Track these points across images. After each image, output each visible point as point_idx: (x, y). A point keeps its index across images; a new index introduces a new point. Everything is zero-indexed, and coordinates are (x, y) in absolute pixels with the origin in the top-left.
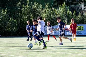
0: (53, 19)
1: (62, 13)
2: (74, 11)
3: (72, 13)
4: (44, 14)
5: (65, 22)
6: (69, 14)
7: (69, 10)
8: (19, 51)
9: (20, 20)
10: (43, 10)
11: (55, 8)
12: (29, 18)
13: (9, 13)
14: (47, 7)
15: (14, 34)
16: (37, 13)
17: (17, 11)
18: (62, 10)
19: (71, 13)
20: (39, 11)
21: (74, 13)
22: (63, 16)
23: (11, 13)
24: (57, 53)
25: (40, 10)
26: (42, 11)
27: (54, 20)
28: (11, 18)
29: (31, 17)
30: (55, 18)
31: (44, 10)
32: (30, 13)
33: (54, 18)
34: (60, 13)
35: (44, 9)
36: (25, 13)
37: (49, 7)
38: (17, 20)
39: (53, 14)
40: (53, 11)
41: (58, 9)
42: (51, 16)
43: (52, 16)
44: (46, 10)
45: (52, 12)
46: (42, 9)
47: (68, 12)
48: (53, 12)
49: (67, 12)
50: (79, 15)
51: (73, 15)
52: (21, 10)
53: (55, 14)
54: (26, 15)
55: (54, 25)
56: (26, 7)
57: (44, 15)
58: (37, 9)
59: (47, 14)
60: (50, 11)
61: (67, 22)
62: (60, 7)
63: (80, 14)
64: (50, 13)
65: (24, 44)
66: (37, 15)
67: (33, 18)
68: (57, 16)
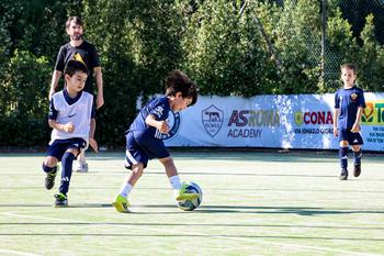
0: (249, 58)
1: (298, 30)
2: (370, 18)
3: (357, 28)
4: (201, 29)
5: (317, 77)
6: (340, 36)
7: (338, 12)
8: (60, 229)
10: (195, 9)
12: (119, 49)
13: (8, 20)
15: (35, 137)
16: (163, 22)
17: (54, 12)
18: (298, 9)
19: (347, 26)
20: (174, 12)
21: (368, 27)
22: (303, 45)
23: (22, 21)
24: (264, 246)
25: (179, 6)
26: (190, 13)
27: (253, 63)
28: (21, 48)
29: (128, 45)
30: (262, 53)
31: (200, 10)
32: (122, 24)
33: (255, 51)
34: (291, 25)
35: (202, 3)
36: (99, 24)
39: (250, 32)
40: (248, 12)
41: (281, 5)
42: (238, 40)
43: (244, 42)
44: (210, 11)
45: (243, 20)
46: (192, 3)
47: (338, 23)
48: (248, 20)
49: (330, 24)
51: (360, 42)
52: (72, 7)
53: (262, 30)
54: (104, 36)
55: (254, 95)
57: (202, 35)
59: (218, 33)
60: (236, 13)
61: (326, 79)
64: (235, 24)
65: (87, 194)
66: (165, 37)
67: (143, 53)
68: (273, 42)
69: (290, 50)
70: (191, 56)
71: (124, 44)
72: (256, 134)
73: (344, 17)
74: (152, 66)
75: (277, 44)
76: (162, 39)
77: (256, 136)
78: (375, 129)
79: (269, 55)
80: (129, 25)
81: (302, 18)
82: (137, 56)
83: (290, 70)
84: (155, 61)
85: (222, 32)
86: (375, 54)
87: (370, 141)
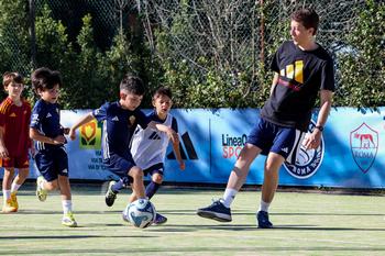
78: (99, 154)
86: (95, 63)
87: (91, 167)
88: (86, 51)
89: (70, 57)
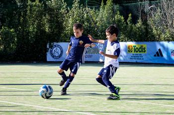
0: (88, 29)
1: (105, 19)
2: (130, 15)
3: (126, 19)
4: (70, 19)
6: (119, 21)
7: (118, 13)
9: (23, 30)
10: (68, 12)
11: (92, 8)
14: (76, 5)
15: (10, 58)
16: (56, 17)
17: (17, 13)
18: (105, 11)
19: (122, 18)
20: (61, 13)
21: (130, 18)
22: (107, 24)
23: (5, 16)
24: (98, 99)
25: (62, 11)
26: (66, 13)
27: (89, 31)
28: (5, 26)
29: (44, 25)
30: (92, 28)
31: (70, 12)
32: (42, 17)
33: (90, 27)
34: (102, 18)
35: (71, 9)
36: (33, 17)
37: (80, 5)
38: (17, 30)
39: (88, 20)
40: (87, 13)
41: (99, 10)
42: (84, 23)
43: (86, 23)
44: (73, 13)
45: (85, 16)
46: (67, 10)
47: (118, 17)
48: (87, 16)
49: (116, 17)
50: (139, 24)
51: (127, 23)
52: (24, 11)
53: (92, 19)
54: (35, 21)
56: (35, 6)
57: (70, 21)
58: (57, 9)
59: (77, 20)
60: (83, 13)
62: (101, 6)
63: (140, 20)
64: (82, 17)
65: (31, 80)
66: (57, 22)
67: (49, 27)
68: (96, 23)
69: (102, 26)
70: (67, 29)
71: (43, 25)
72: (90, 56)
73: (121, 14)
74: (53, 32)
75: (97, 24)
76: (56, 23)
77: (90, 57)
78: (133, 55)
79: (94, 28)
80: (44, 18)
81: (106, 15)
82: (47, 29)
83: (103, 33)
84: (54, 30)
85: (78, 20)
86: (132, 28)
87: (131, 59)
88: (129, 24)
89: (125, 26)
